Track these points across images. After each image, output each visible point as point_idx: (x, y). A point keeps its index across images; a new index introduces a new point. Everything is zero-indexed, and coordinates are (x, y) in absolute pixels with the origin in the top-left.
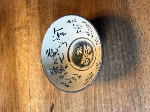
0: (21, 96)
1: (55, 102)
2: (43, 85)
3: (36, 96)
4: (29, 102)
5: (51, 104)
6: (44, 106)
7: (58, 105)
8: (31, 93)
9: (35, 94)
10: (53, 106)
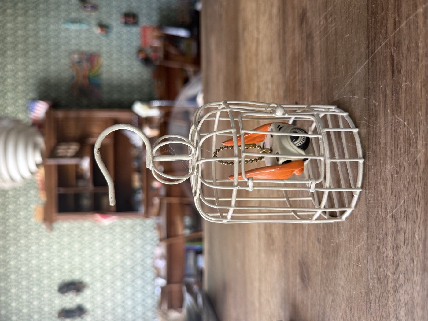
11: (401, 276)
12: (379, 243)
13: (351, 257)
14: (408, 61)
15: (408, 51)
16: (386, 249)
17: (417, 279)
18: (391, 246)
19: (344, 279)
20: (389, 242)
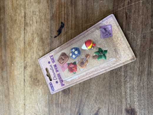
0: (10, 29)
1: (66, 20)
2: (48, 2)
3: (35, 21)
4: (23, 33)
5: (59, 25)
6: (47, 30)
7: (70, 23)
8: (27, 19)
9: (35, 18)
10: (62, 26)
11: (128, 79)
12: (117, 71)
13: (100, 78)
14: (134, 15)
15: (134, 12)
16: (121, 72)
17: (136, 79)
18: (124, 71)
19: (95, 86)
20: (122, 70)
